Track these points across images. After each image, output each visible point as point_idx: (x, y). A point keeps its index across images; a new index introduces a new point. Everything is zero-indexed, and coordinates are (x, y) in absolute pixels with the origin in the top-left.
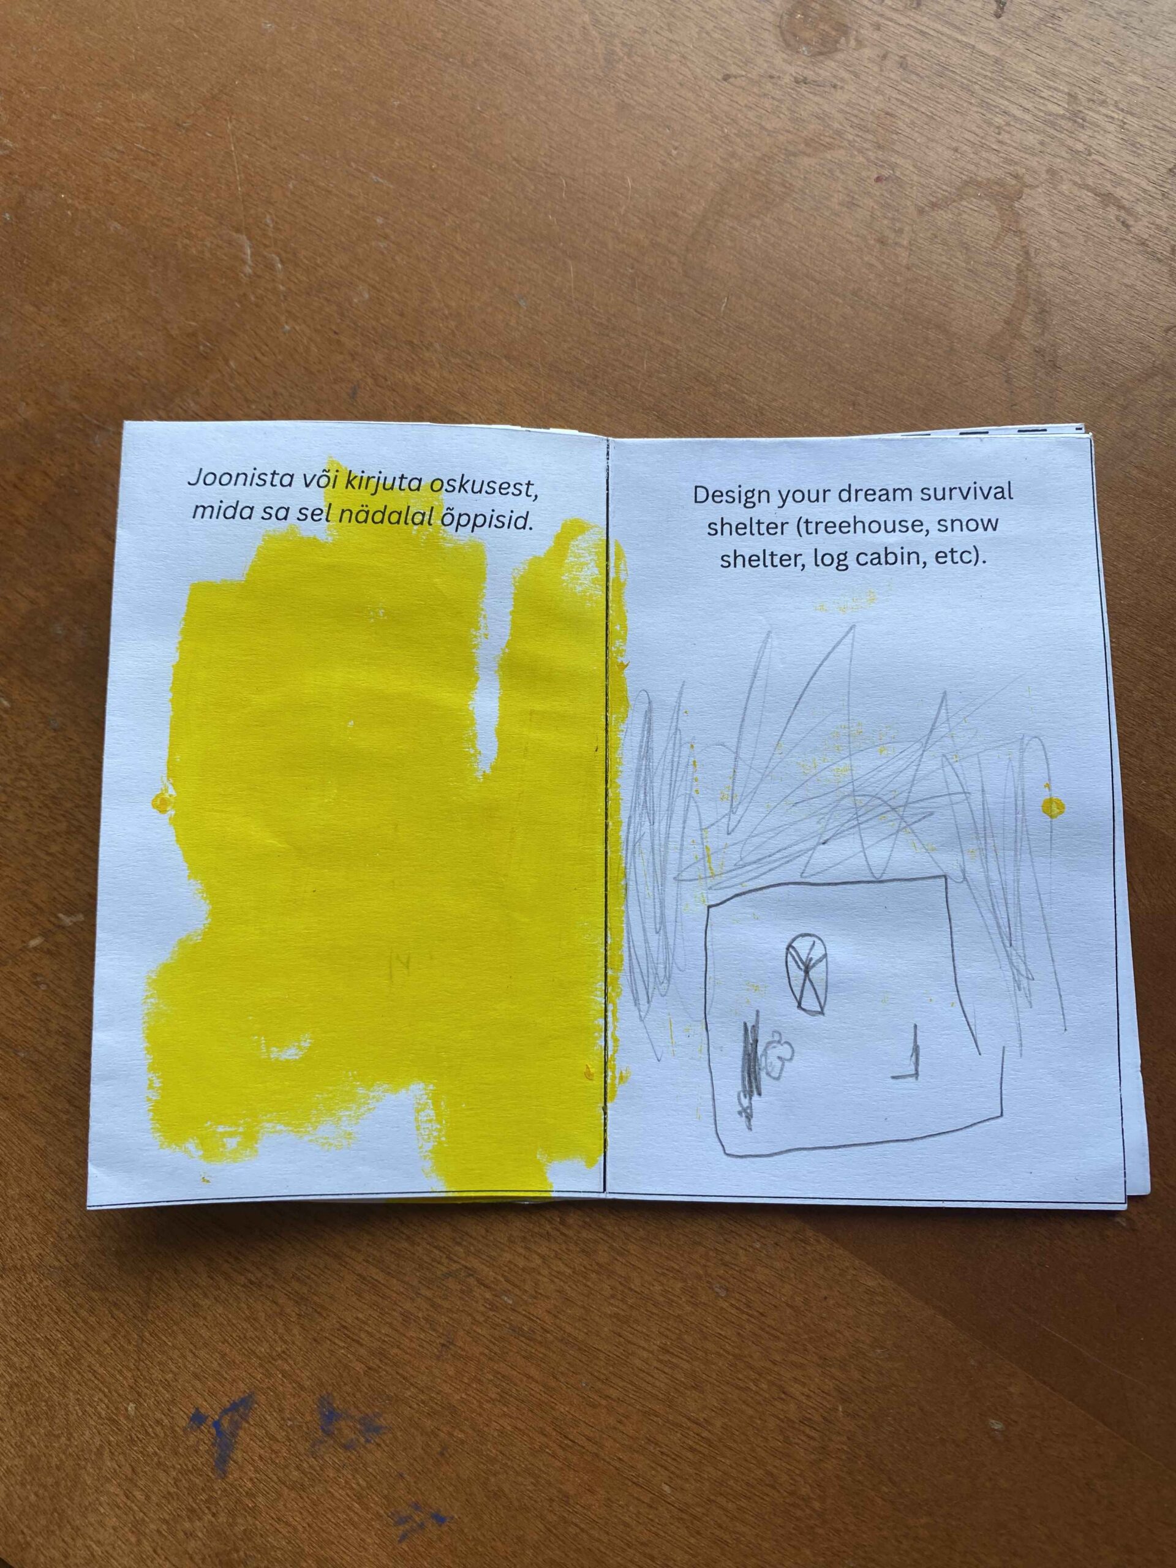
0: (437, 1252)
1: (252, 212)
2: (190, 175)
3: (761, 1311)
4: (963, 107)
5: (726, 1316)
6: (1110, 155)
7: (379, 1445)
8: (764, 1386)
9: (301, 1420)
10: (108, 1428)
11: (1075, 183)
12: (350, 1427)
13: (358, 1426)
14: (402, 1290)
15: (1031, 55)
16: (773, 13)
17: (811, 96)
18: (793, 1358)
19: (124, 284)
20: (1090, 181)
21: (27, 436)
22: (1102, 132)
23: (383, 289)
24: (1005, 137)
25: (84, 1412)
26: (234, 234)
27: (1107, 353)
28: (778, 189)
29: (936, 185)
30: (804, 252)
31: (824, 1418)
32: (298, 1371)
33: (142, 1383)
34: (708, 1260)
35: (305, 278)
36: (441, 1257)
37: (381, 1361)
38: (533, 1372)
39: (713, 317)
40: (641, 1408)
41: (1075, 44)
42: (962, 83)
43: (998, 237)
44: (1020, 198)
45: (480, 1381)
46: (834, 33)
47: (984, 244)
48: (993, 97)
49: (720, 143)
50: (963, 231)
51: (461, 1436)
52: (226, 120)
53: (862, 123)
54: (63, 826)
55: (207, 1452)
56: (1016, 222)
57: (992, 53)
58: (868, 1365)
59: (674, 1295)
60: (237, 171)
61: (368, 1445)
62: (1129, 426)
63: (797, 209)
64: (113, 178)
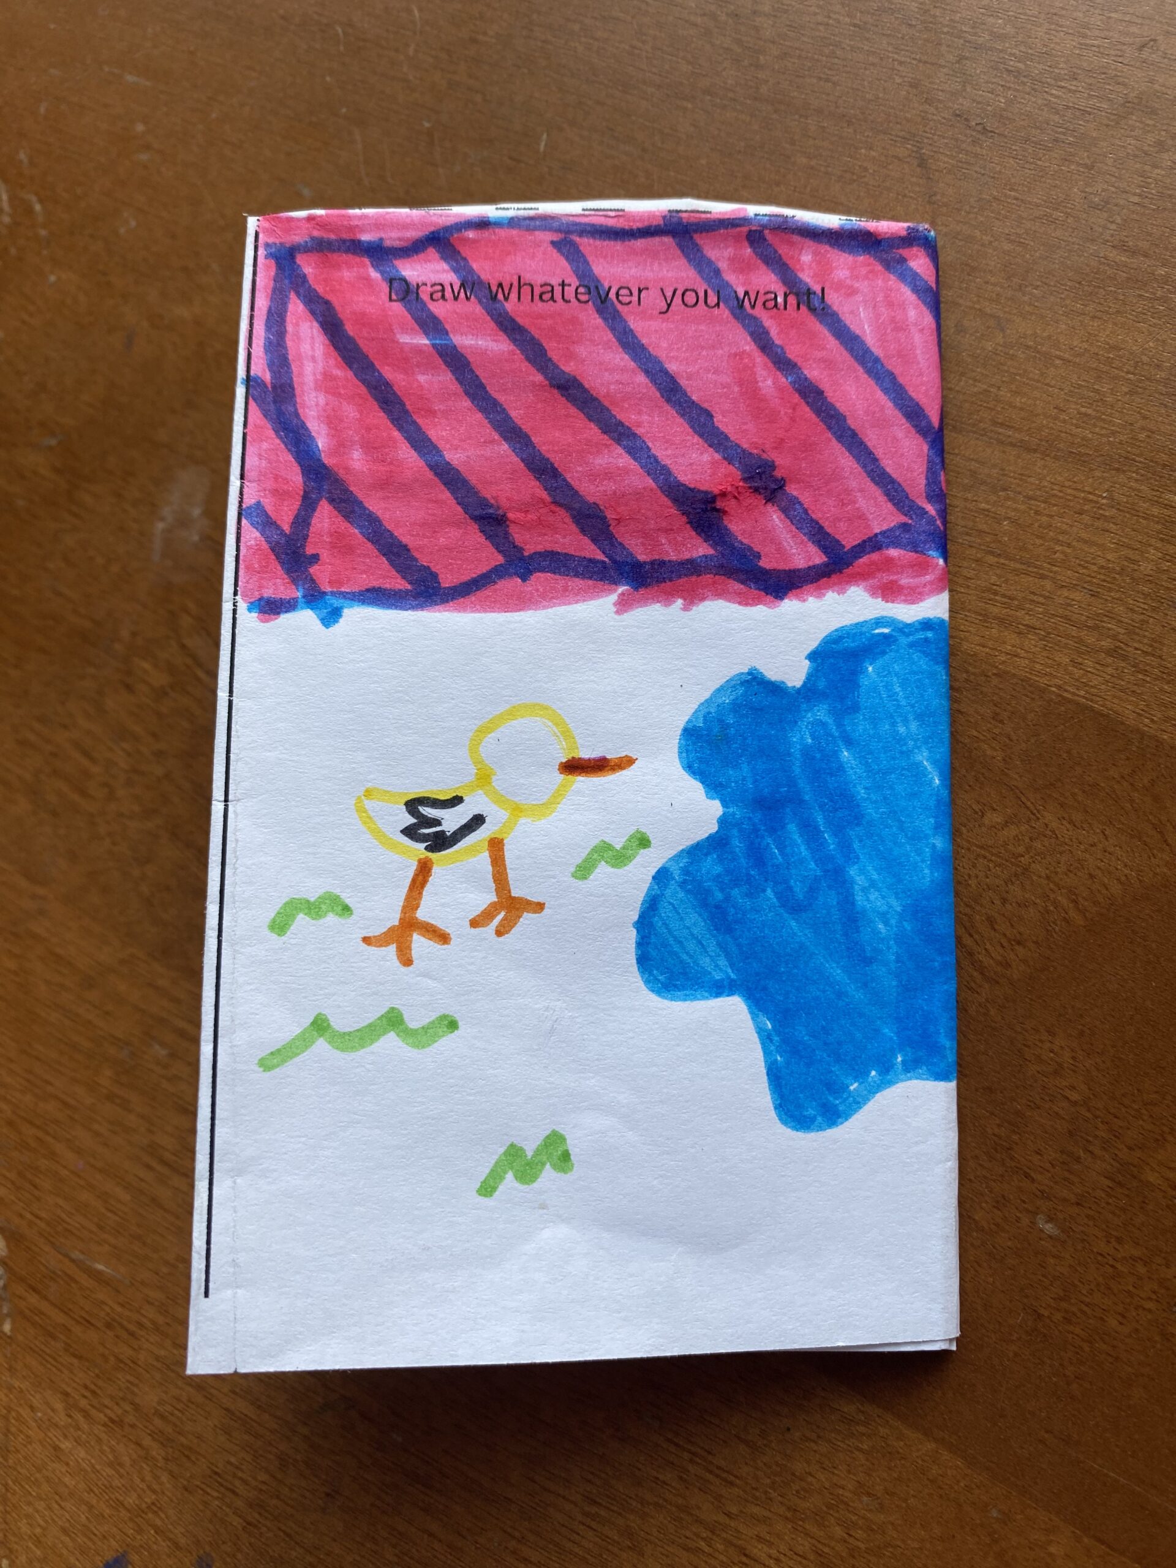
1: (5, 149)
23: (150, 211)
32: (170, 1527)
35: (66, 216)
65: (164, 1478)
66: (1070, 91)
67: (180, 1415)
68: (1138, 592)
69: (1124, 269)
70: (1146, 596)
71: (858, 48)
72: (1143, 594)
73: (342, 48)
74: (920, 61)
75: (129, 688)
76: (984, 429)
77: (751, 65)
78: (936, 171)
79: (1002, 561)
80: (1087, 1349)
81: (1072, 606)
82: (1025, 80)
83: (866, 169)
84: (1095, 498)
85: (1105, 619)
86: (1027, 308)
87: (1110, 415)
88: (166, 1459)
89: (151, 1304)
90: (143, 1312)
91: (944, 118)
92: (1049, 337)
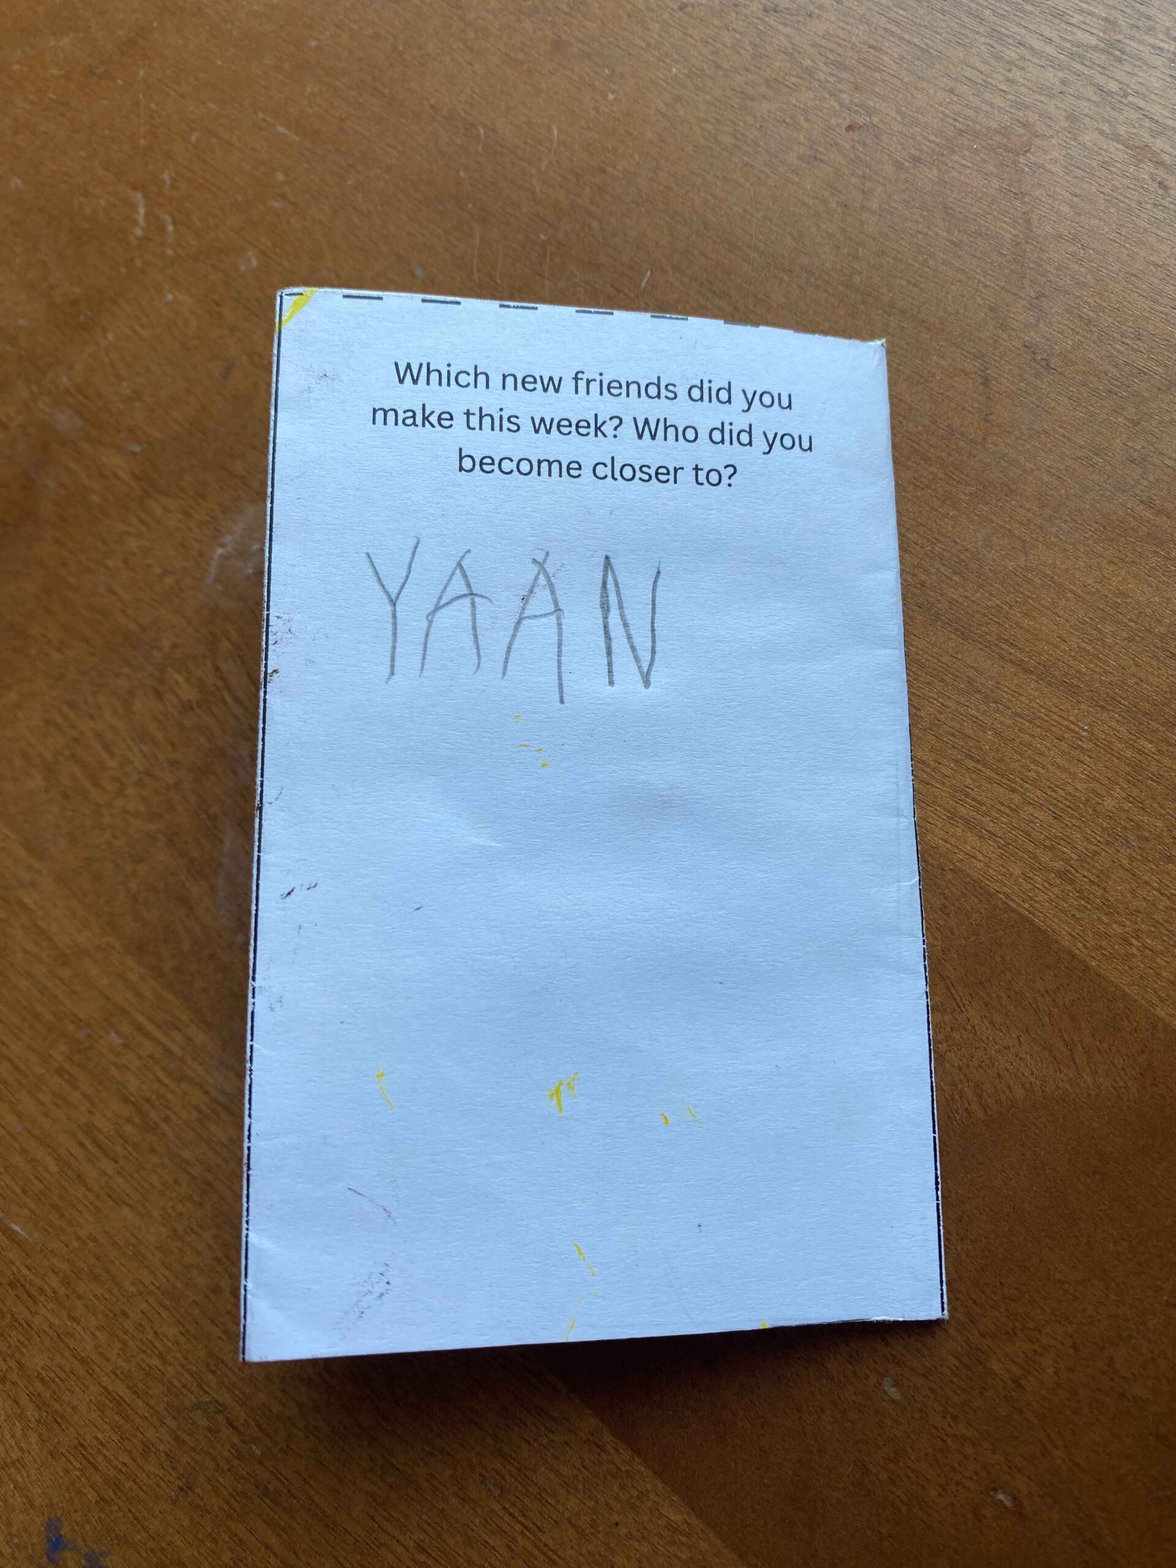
0: (189, 1377)
1: (151, 167)
2: (96, 126)
3: (539, 1524)
4: (966, 36)
5: (496, 1521)
6: (1152, 96)
9: (28, 1540)
11: (1102, 133)
14: (146, 1414)
17: (781, 27)
19: (17, 245)
20: (1122, 130)
22: (1145, 68)
23: (273, 255)
24: (1016, 74)
26: (129, 191)
27: (1119, 351)
28: (729, 140)
29: (921, 135)
30: (748, 217)
32: (29, 1485)
34: (484, 1447)
35: (194, 242)
36: (191, 1384)
37: (114, 1492)
43: (994, 201)
44: (1026, 152)
47: (974, 209)
49: (665, 85)
50: (949, 192)
52: (139, 66)
53: (839, 59)
56: (1019, 181)
60: (142, 122)
62: (1139, 447)
63: (746, 165)
64: (21, 130)
65: (34, 1439)
66: (1132, 349)
67: (60, 1382)
68: (1097, 825)
69: (1147, 524)
70: (1104, 830)
71: (950, 263)
72: (1101, 827)
73: (480, 149)
74: (1003, 288)
75: (159, 696)
76: (989, 642)
77: (850, 254)
78: (998, 393)
79: (980, 767)
80: (904, 1511)
81: (1034, 823)
82: (1094, 329)
83: (934, 375)
84: (1077, 729)
85: (1062, 842)
86: (1053, 539)
87: (1107, 655)
88: (39, 1421)
89: (57, 1273)
90: (46, 1278)
91: (1014, 346)
92: (1067, 570)
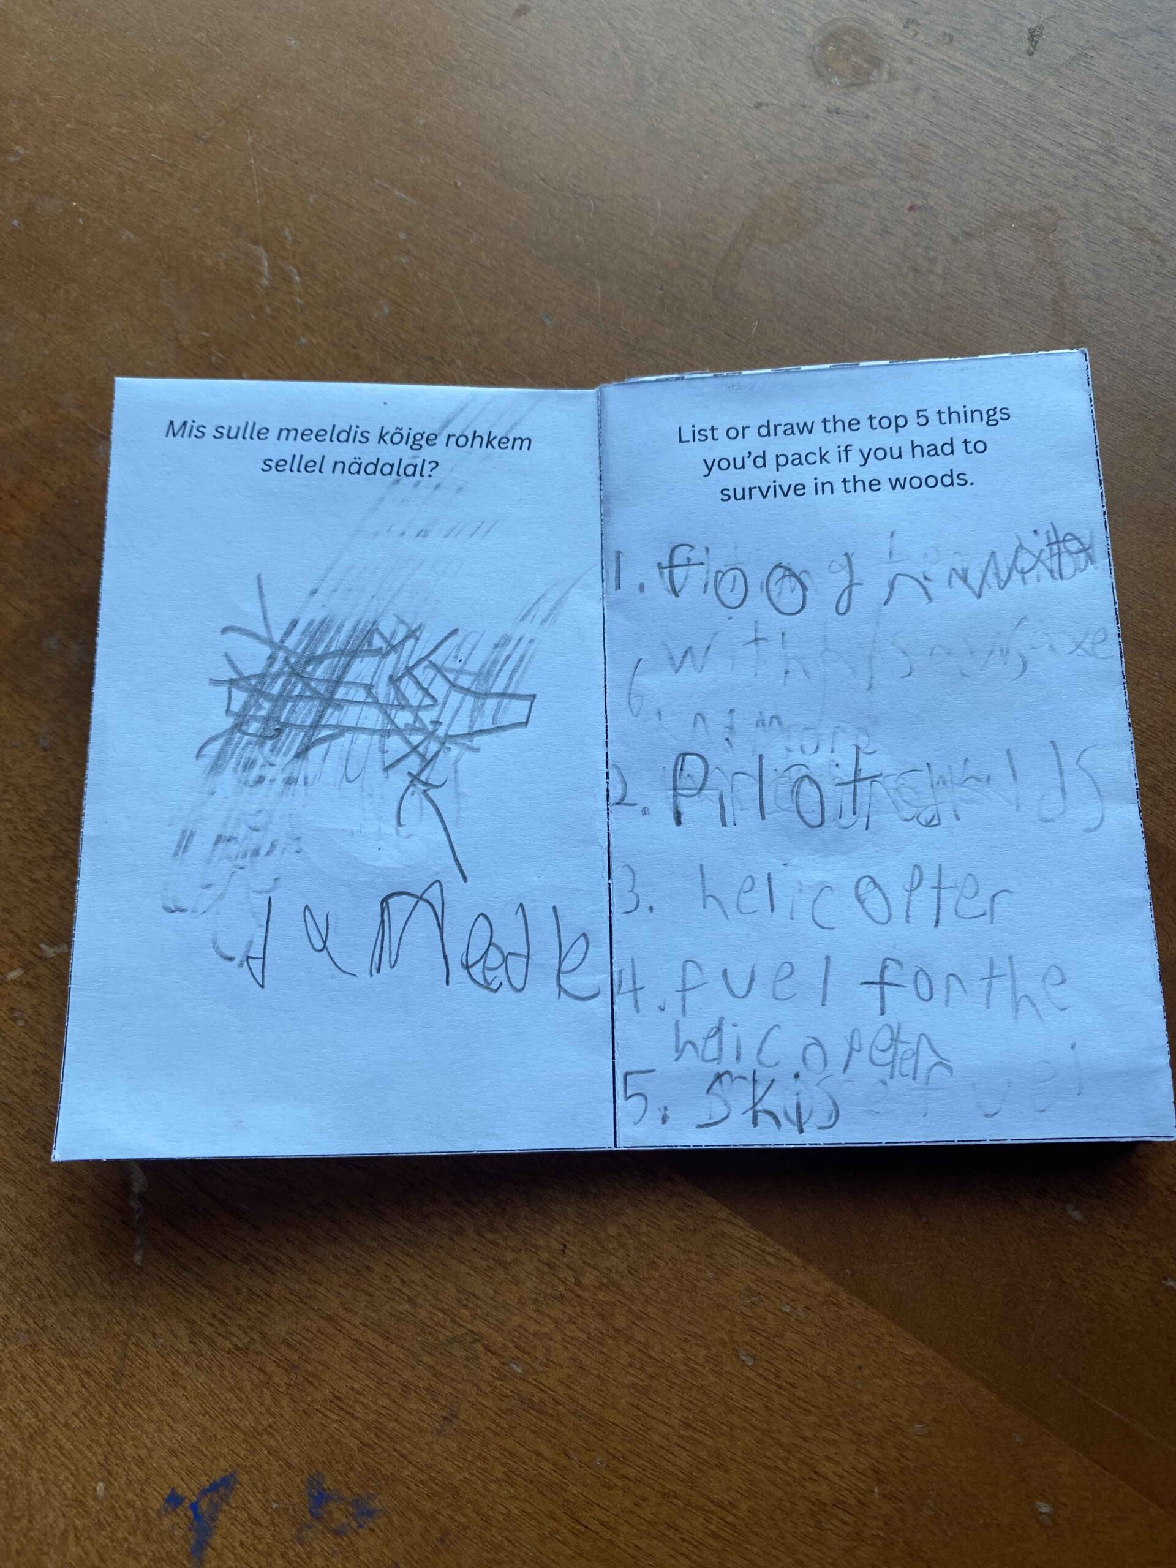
0: (441, 1315)
1: (271, 224)
2: (208, 186)
3: (791, 1382)
4: (997, 141)
5: (752, 1386)
6: (1144, 191)
7: (372, 1530)
8: (794, 1465)
9: (287, 1502)
10: (74, 1511)
11: (1109, 217)
12: (341, 1510)
13: (351, 1509)
14: (401, 1356)
15: (1063, 92)
16: (805, 44)
17: (843, 126)
18: (826, 1434)
19: (135, 293)
20: (1125, 215)
21: (27, 444)
22: (1136, 168)
23: (404, 304)
24: (1038, 170)
25: (48, 1492)
26: (250, 245)
27: (1144, 385)
28: (810, 215)
29: (970, 215)
30: (836, 277)
31: (859, 1501)
32: (284, 1447)
33: (113, 1460)
34: (734, 1325)
35: (323, 292)
36: (445, 1321)
37: (377, 1436)
38: (544, 1449)
39: (744, 341)
40: (660, 1490)
41: (1108, 82)
42: (995, 117)
43: (1033, 268)
44: (1055, 230)
45: (485, 1459)
46: (866, 65)
47: (1019, 274)
48: (1027, 132)
49: (751, 168)
50: (997, 261)
51: (463, 1520)
52: (246, 134)
53: (894, 152)
54: (49, 851)
55: (183, 1537)
56: (1051, 253)
57: (1024, 89)
58: (907, 1442)
59: (697, 1363)
60: (256, 184)
61: (360, 1531)
62: (1168, 458)
63: (829, 235)
64: (127, 187)
65: (285, 1401)
66: (1153, 382)
67: (308, 1344)
73: (591, 216)
77: (924, 309)
87: (1164, 617)
88: (289, 1385)
